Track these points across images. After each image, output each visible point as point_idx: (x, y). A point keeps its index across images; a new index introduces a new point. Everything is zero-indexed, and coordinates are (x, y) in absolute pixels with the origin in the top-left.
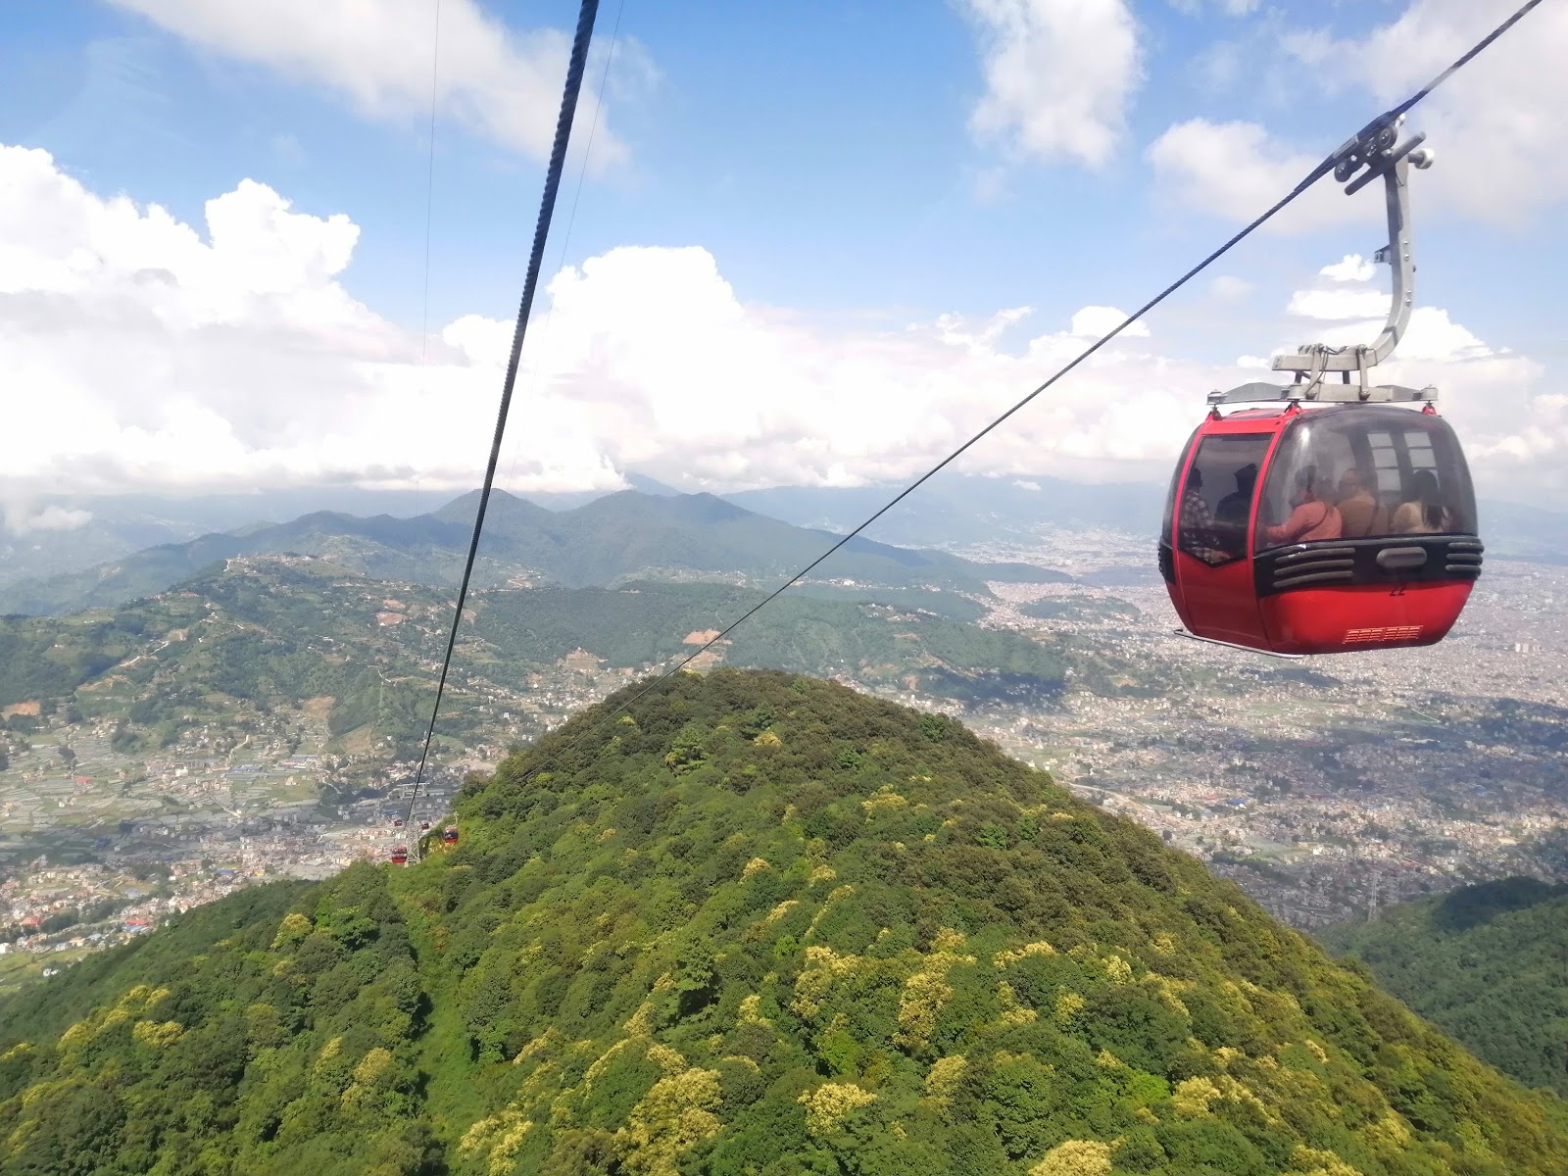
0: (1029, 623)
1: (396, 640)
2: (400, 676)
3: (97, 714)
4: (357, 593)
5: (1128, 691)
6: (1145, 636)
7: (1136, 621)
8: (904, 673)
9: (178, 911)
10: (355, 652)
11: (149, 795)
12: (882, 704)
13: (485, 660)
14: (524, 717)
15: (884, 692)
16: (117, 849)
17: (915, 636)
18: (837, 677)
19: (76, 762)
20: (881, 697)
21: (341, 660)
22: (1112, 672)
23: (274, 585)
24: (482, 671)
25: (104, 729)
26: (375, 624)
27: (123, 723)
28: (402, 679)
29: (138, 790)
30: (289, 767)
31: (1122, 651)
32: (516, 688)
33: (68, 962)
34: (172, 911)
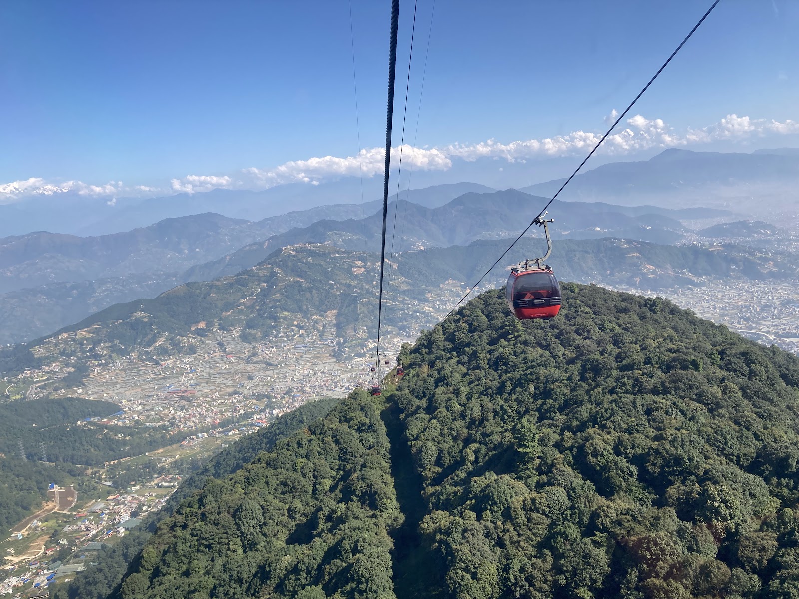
0: (705, 241)
1: (362, 281)
2: (365, 298)
3: (232, 325)
4: (341, 259)
5: (772, 274)
6: (779, 241)
7: (773, 234)
8: (632, 277)
9: (277, 416)
10: (344, 288)
11: (260, 362)
12: (622, 294)
13: (405, 287)
14: (427, 314)
15: (621, 288)
16: (248, 388)
17: (638, 254)
18: (594, 282)
19: (225, 349)
20: (621, 291)
21: (338, 293)
22: (759, 264)
23: (304, 258)
24: (404, 292)
25: (236, 332)
26: (351, 273)
27: (244, 329)
28: (366, 300)
29: (255, 359)
30: (321, 344)
31: (766, 251)
32: (421, 301)
33: (232, 441)
34: (275, 415)
